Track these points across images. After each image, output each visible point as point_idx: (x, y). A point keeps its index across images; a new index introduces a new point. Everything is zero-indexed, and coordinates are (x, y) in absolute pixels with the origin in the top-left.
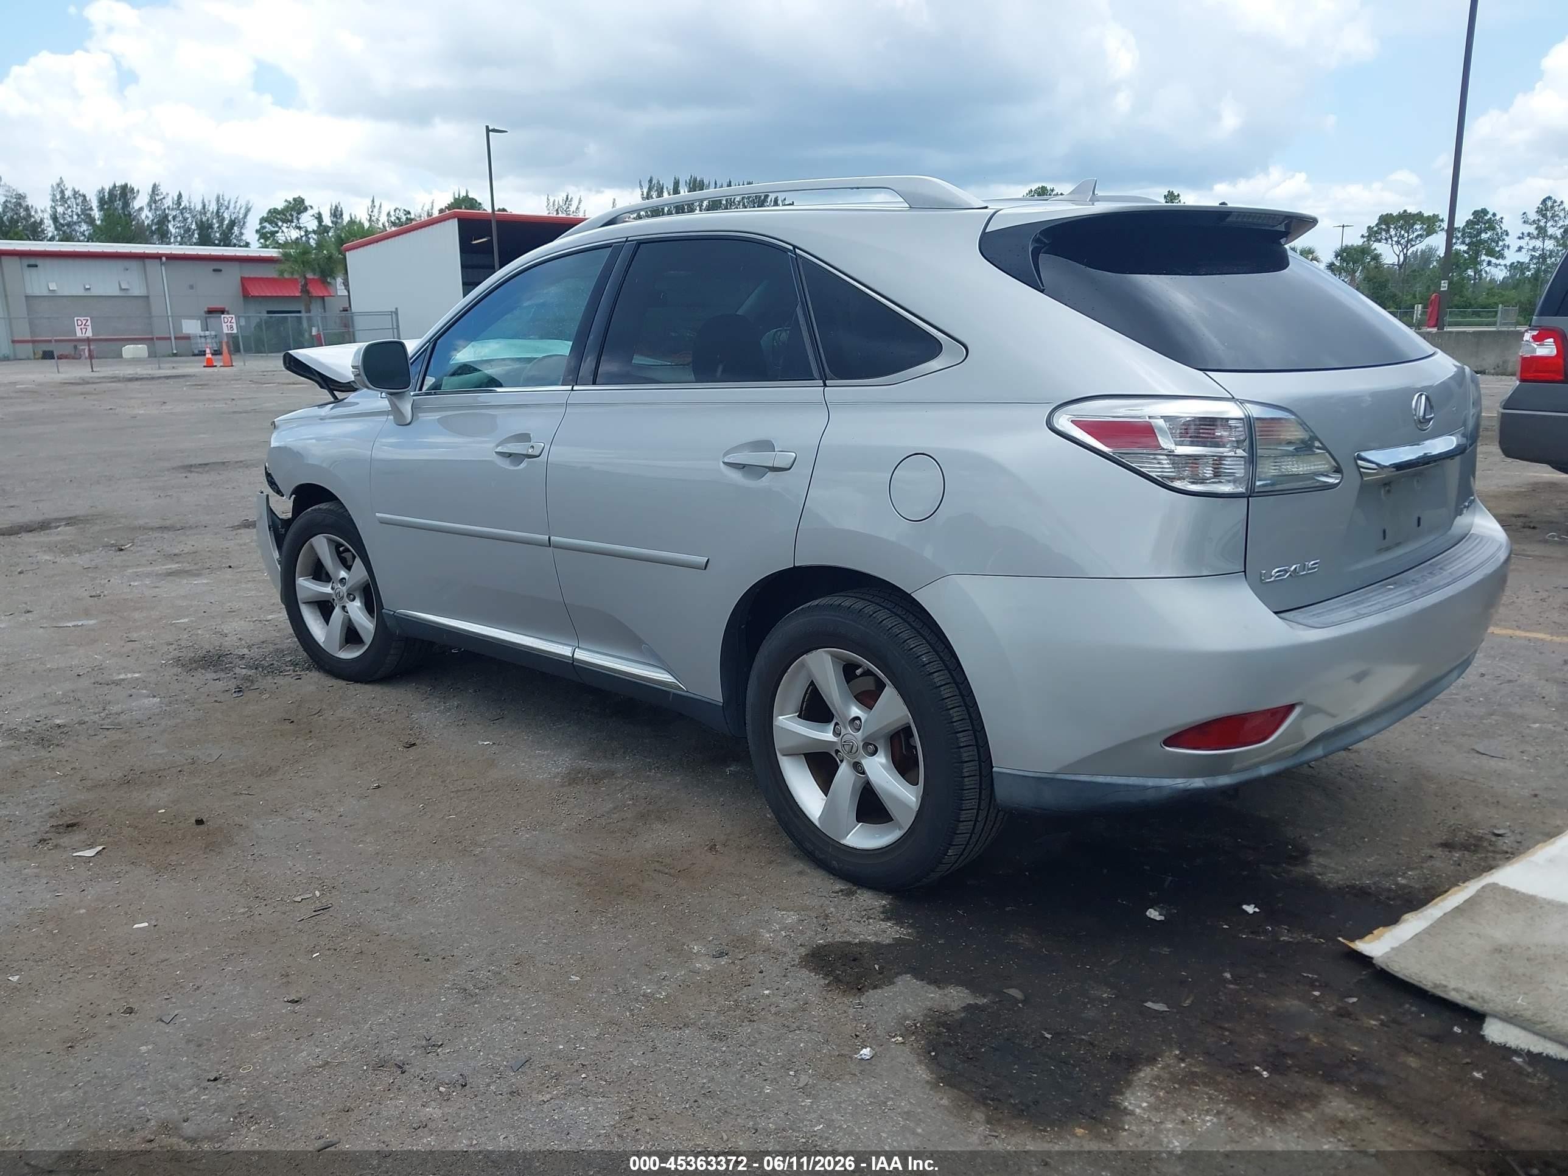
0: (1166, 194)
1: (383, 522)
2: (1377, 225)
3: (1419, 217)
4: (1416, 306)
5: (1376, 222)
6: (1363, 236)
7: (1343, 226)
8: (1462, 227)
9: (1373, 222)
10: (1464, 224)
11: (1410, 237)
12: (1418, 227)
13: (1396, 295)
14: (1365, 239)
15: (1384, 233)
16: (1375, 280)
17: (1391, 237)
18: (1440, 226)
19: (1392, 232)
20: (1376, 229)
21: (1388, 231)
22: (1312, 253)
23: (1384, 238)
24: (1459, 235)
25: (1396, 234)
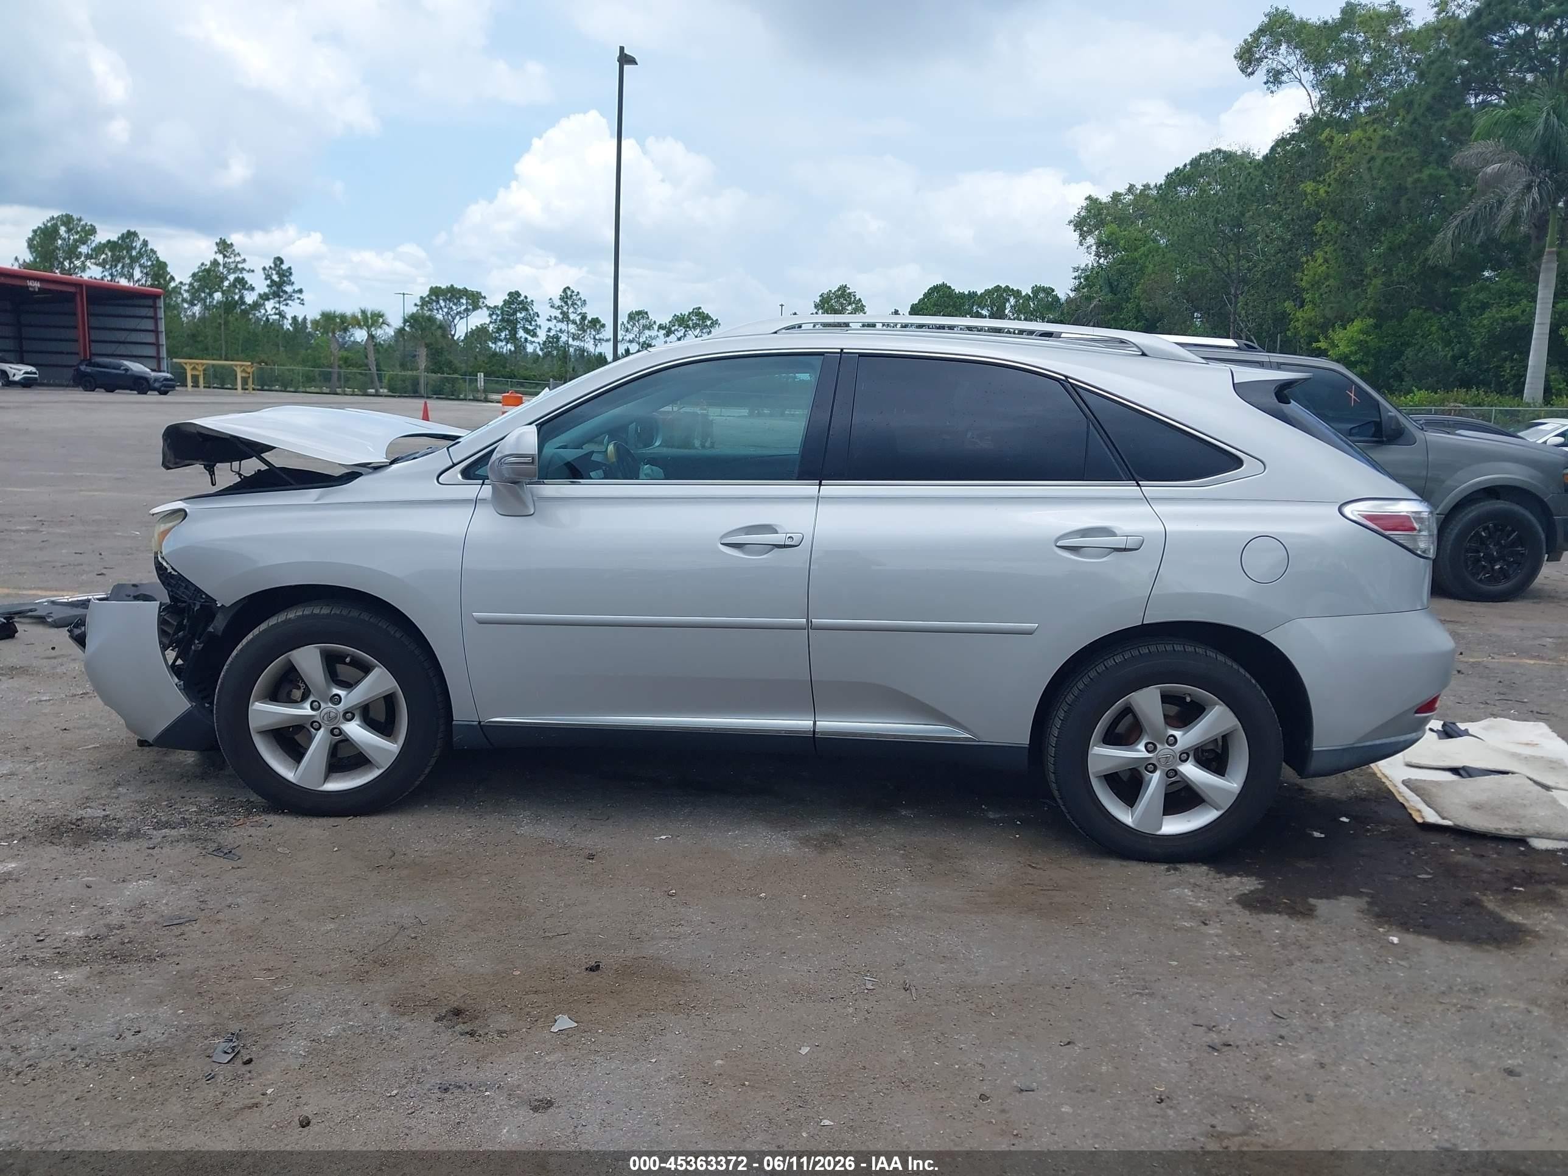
0: (218, 241)
1: (482, 622)
2: (428, 296)
3: (465, 292)
4: (479, 374)
5: (428, 293)
6: (416, 305)
7: (404, 294)
8: (500, 305)
9: (425, 293)
10: (502, 303)
11: (458, 310)
12: (464, 301)
13: (451, 362)
14: (419, 308)
15: (434, 304)
16: (432, 347)
17: (441, 308)
18: (483, 303)
19: (442, 303)
20: (427, 299)
21: (438, 302)
22: (382, 316)
23: (435, 308)
24: (499, 312)
25: (445, 306)
